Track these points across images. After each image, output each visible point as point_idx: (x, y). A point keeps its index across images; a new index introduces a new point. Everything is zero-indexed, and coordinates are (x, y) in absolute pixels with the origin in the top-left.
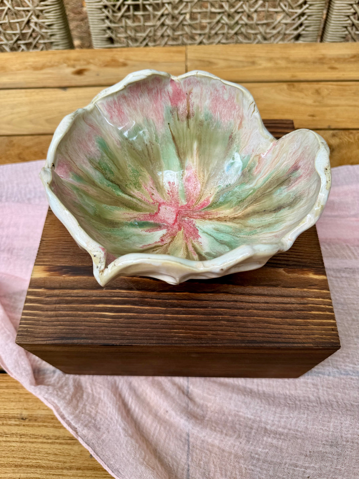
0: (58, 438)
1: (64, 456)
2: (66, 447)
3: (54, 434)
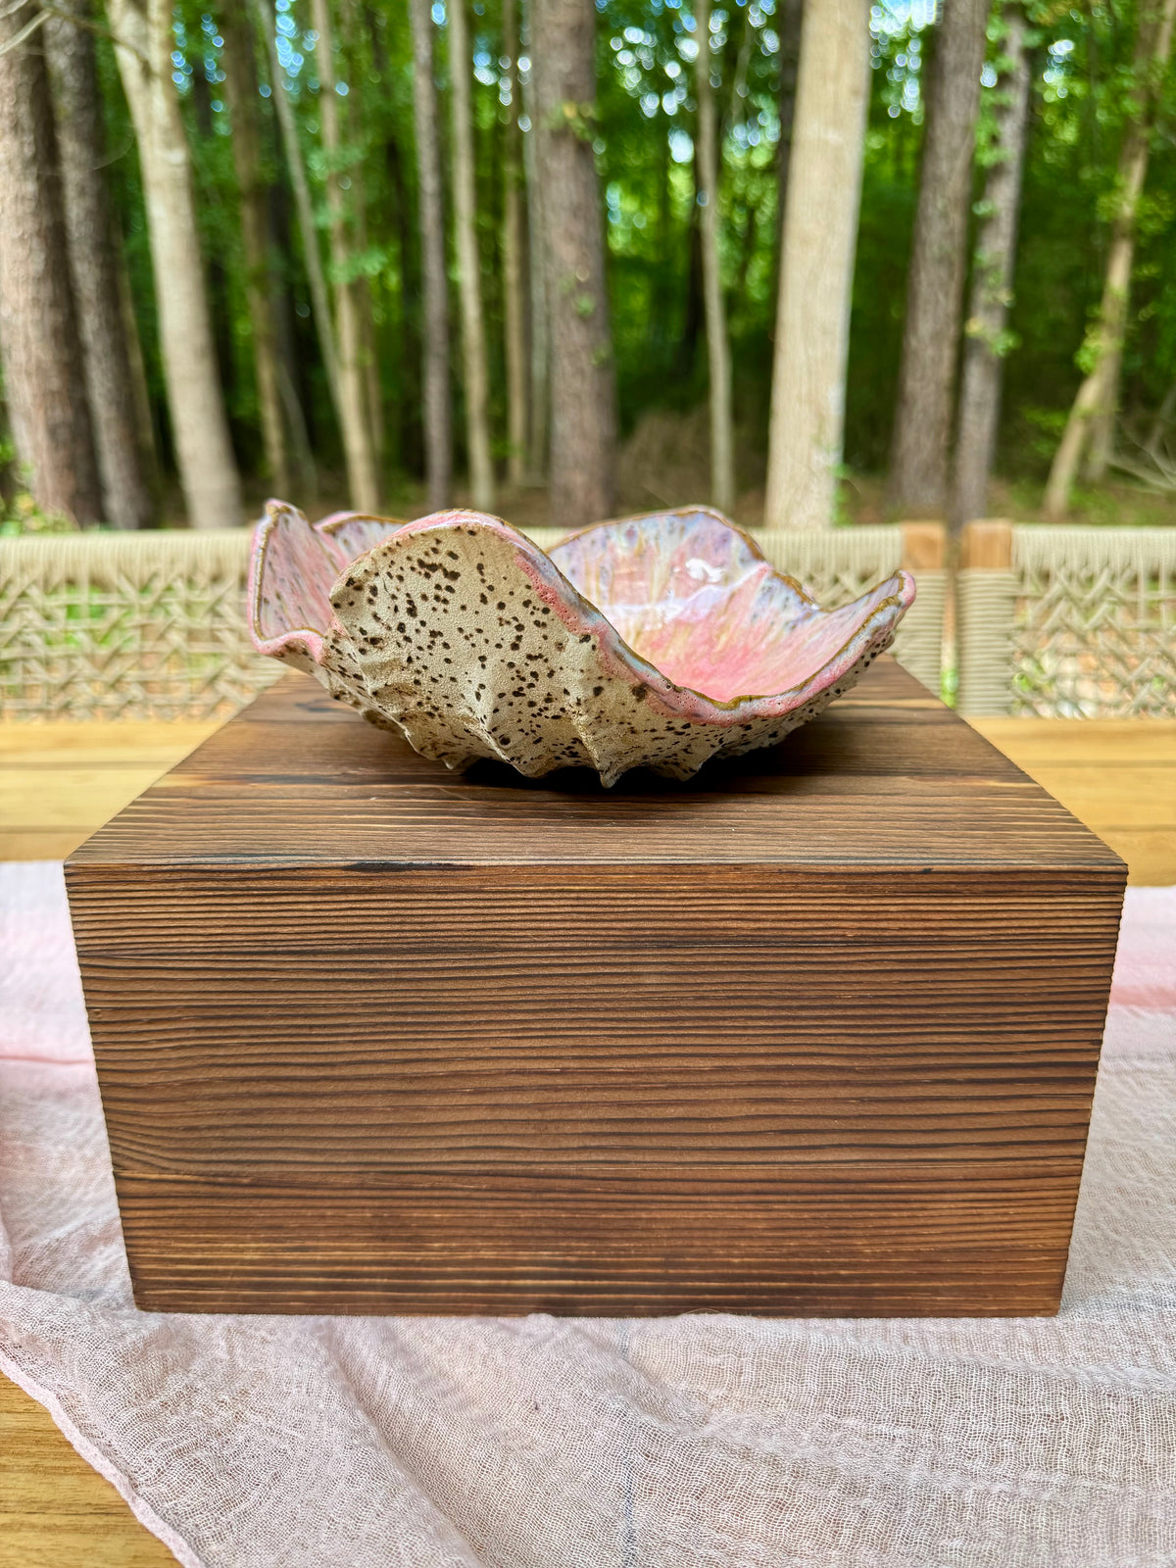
0: (45, 1508)
2: (68, 1540)
3: (29, 1495)
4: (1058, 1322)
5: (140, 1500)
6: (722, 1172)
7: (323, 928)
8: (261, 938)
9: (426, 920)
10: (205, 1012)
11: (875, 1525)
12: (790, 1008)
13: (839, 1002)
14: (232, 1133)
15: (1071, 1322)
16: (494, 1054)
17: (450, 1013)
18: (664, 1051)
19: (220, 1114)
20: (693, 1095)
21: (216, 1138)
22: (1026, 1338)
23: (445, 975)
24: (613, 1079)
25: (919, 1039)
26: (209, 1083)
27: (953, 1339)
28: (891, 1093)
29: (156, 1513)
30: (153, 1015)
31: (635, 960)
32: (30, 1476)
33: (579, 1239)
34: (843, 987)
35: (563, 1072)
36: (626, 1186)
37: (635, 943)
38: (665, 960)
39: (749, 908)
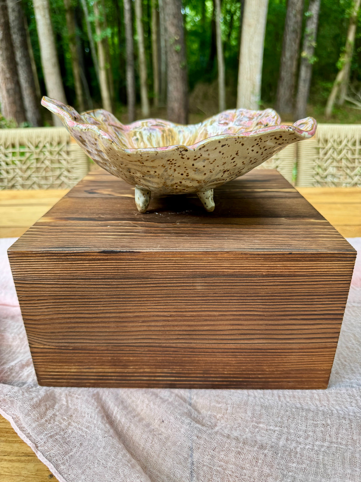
0: (9, 454)
1: (11, 476)
2: (17, 464)
3: (5, 450)
4: (326, 391)
5: (38, 452)
6: (221, 346)
7: (92, 271)
8: (72, 274)
9: (126, 269)
10: (55, 297)
11: (269, 459)
12: (244, 296)
13: (260, 295)
14: (66, 334)
15: (330, 392)
16: (149, 310)
17: (134, 298)
18: (203, 309)
19: (62, 328)
20: (212, 323)
21: (60, 335)
22: (317, 397)
23: (132, 286)
24: (187, 318)
25: (286, 306)
26: (58, 319)
27: (294, 397)
28: (276, 322)
29: (44, 456)
30: (39, 298)
31: (194, 281)
32: (4, 443)
33: (176, 366)
34: (262, 290)
35: (171, 316)
36: (191, 350)
37: (194, 276)
38: (203, 281)
39: (231, 265)
